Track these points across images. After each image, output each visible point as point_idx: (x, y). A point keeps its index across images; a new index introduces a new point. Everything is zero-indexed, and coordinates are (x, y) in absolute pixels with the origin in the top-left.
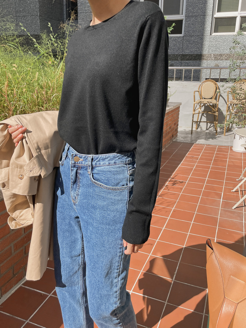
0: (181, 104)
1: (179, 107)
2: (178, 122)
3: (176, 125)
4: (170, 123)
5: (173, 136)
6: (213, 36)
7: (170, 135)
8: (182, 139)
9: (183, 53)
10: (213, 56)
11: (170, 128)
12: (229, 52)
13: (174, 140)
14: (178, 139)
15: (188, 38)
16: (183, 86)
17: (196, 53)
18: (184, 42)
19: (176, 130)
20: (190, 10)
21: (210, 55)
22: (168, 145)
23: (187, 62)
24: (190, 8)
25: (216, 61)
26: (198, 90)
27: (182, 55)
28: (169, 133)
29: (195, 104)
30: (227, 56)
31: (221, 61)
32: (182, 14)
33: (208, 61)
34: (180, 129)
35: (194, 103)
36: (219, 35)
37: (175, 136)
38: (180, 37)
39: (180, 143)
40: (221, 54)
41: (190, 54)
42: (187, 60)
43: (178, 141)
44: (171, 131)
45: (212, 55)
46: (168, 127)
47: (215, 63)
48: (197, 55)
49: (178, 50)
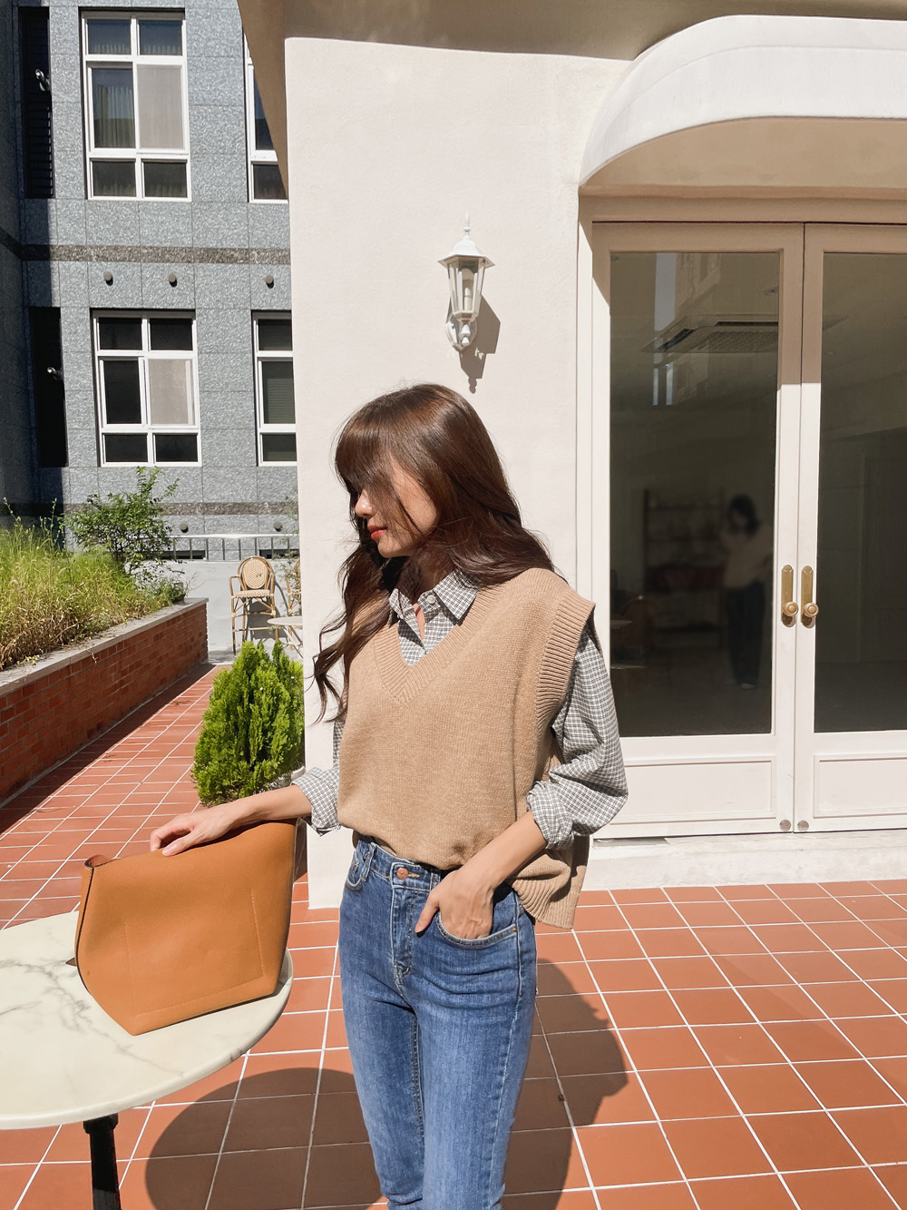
6: (263, 469)
9: (206, 500)
10: (267, 506)
15: (212, 470)
17: (232, 500)
18: (205, 478)
20: (209, 417)
21: (261, 505)
24: (209, 414)
25: (276, 516)
27: (203, 503)
31: (285, 517)
32: (194, 424)
33: (260, 516)
36: (274, 467)
38: (195, 468)
40: (284, 503)
41: (220, 503)
45: (266, 503)
47: (273, 519)
48: (235, 504)
49: (193, 494)
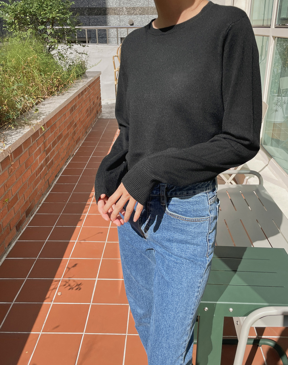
0: (100, 73)
1: (99, 77)
2: (100, 95)
3: (99, 99)
4: (93, 97)
5: (97, 112)
7: (95, 111)
8: (107, 115)
9: (90, 6)
10: (125, 10)
11: (94, 103)
12: (142, 5)
13: (99, 117)
14: (103, 115)
16: (98, 51)
19: (100, 104)
21: (121, 9)
22: (94, 124)
23: (95, 17)
25: (130, 16)
26: (117, 55)
27: (89, 8)
28: (93, 109)
29: (115, 72)
30: (141, 10)
31: (135, 16)
33: (121, 16)
34: (103, 103)
35: (115, 70)
37: (100, 112)
39: (107, 119)
40: (134, 8)
41: (98, 8)
42: (96, 14)
43: (104, 117)
44: (95, 106)
45: (124, 8)
46: (92, 103)
47: (128, 18)
49: (83, 2)
